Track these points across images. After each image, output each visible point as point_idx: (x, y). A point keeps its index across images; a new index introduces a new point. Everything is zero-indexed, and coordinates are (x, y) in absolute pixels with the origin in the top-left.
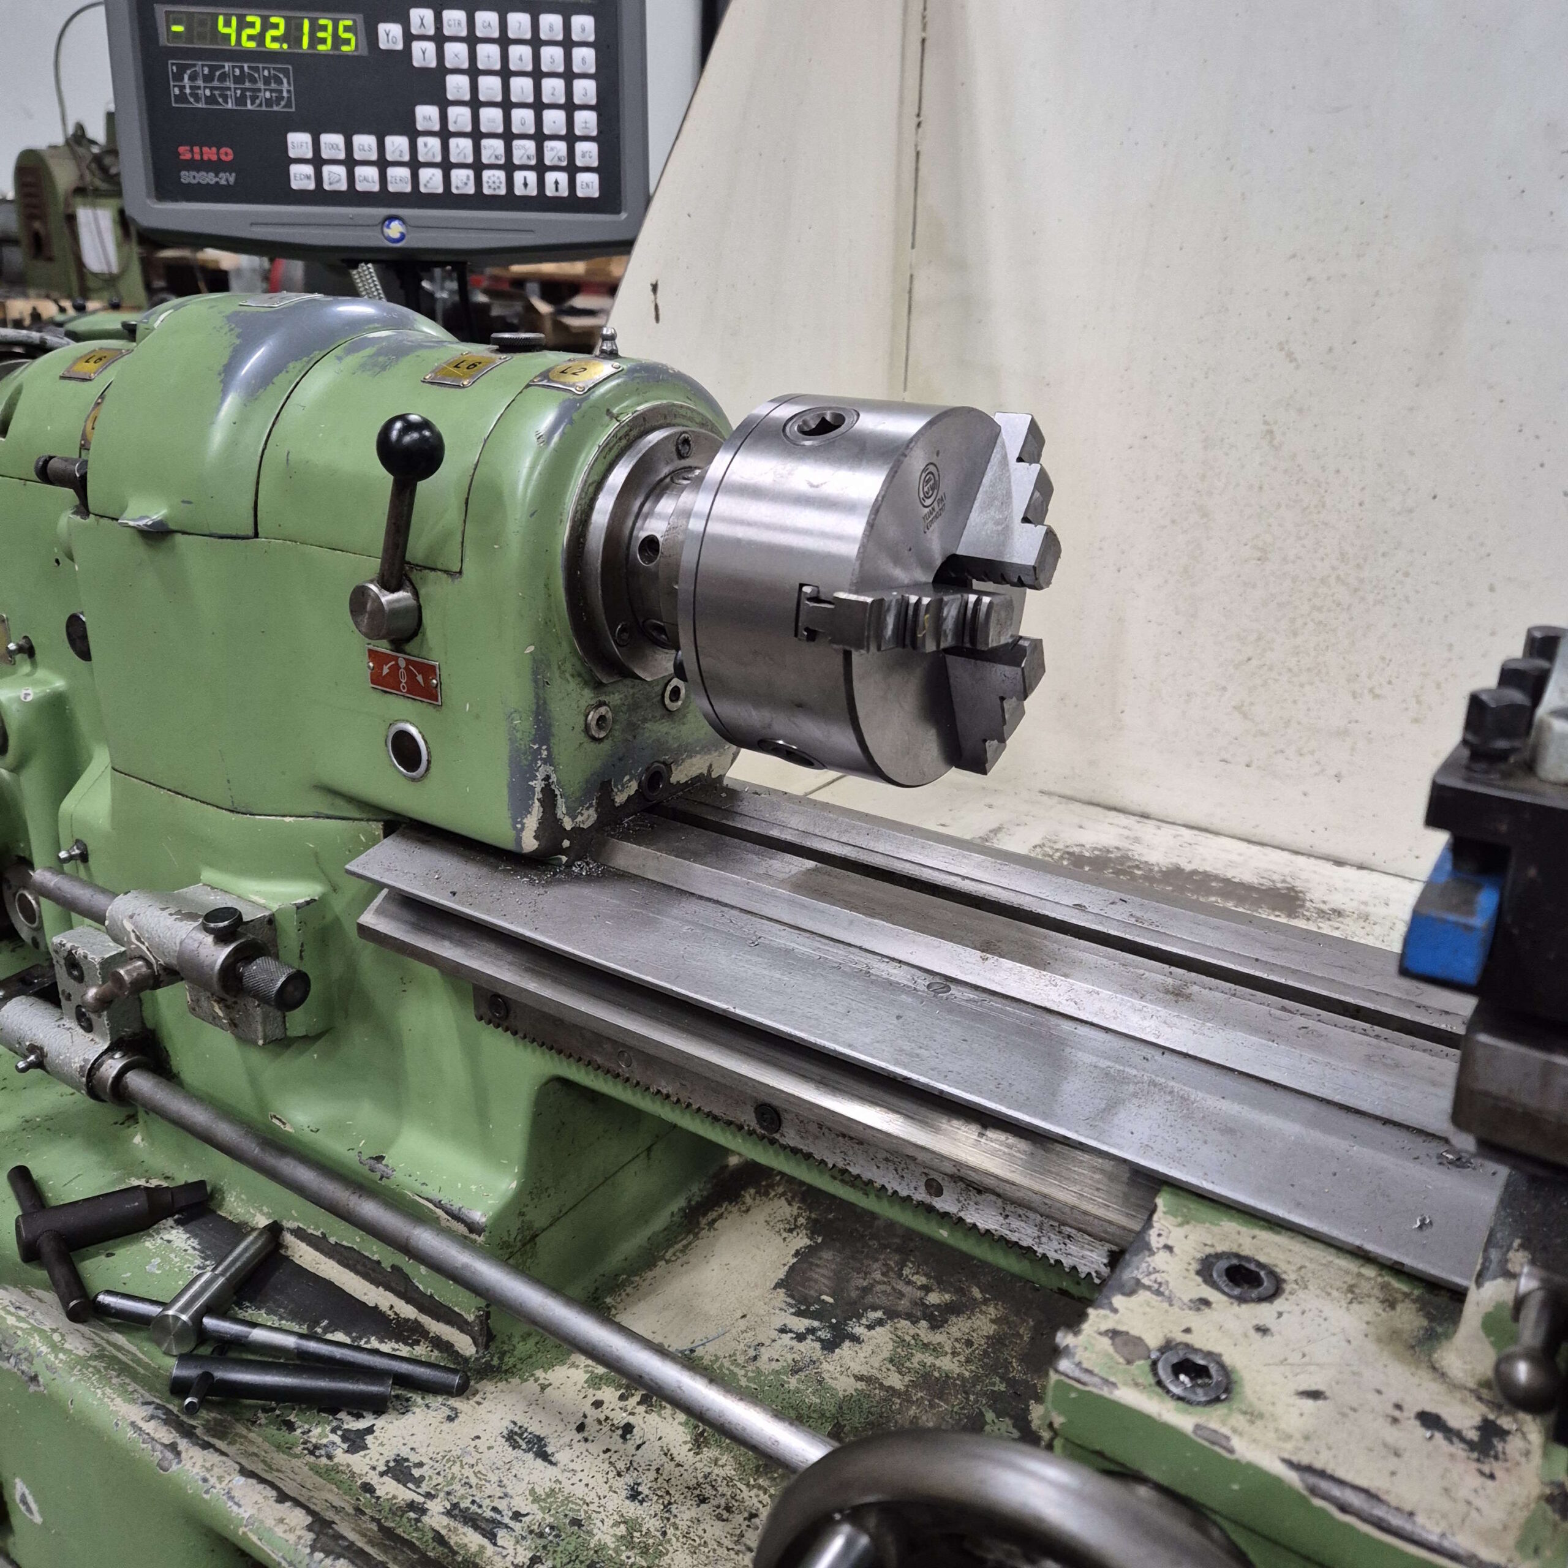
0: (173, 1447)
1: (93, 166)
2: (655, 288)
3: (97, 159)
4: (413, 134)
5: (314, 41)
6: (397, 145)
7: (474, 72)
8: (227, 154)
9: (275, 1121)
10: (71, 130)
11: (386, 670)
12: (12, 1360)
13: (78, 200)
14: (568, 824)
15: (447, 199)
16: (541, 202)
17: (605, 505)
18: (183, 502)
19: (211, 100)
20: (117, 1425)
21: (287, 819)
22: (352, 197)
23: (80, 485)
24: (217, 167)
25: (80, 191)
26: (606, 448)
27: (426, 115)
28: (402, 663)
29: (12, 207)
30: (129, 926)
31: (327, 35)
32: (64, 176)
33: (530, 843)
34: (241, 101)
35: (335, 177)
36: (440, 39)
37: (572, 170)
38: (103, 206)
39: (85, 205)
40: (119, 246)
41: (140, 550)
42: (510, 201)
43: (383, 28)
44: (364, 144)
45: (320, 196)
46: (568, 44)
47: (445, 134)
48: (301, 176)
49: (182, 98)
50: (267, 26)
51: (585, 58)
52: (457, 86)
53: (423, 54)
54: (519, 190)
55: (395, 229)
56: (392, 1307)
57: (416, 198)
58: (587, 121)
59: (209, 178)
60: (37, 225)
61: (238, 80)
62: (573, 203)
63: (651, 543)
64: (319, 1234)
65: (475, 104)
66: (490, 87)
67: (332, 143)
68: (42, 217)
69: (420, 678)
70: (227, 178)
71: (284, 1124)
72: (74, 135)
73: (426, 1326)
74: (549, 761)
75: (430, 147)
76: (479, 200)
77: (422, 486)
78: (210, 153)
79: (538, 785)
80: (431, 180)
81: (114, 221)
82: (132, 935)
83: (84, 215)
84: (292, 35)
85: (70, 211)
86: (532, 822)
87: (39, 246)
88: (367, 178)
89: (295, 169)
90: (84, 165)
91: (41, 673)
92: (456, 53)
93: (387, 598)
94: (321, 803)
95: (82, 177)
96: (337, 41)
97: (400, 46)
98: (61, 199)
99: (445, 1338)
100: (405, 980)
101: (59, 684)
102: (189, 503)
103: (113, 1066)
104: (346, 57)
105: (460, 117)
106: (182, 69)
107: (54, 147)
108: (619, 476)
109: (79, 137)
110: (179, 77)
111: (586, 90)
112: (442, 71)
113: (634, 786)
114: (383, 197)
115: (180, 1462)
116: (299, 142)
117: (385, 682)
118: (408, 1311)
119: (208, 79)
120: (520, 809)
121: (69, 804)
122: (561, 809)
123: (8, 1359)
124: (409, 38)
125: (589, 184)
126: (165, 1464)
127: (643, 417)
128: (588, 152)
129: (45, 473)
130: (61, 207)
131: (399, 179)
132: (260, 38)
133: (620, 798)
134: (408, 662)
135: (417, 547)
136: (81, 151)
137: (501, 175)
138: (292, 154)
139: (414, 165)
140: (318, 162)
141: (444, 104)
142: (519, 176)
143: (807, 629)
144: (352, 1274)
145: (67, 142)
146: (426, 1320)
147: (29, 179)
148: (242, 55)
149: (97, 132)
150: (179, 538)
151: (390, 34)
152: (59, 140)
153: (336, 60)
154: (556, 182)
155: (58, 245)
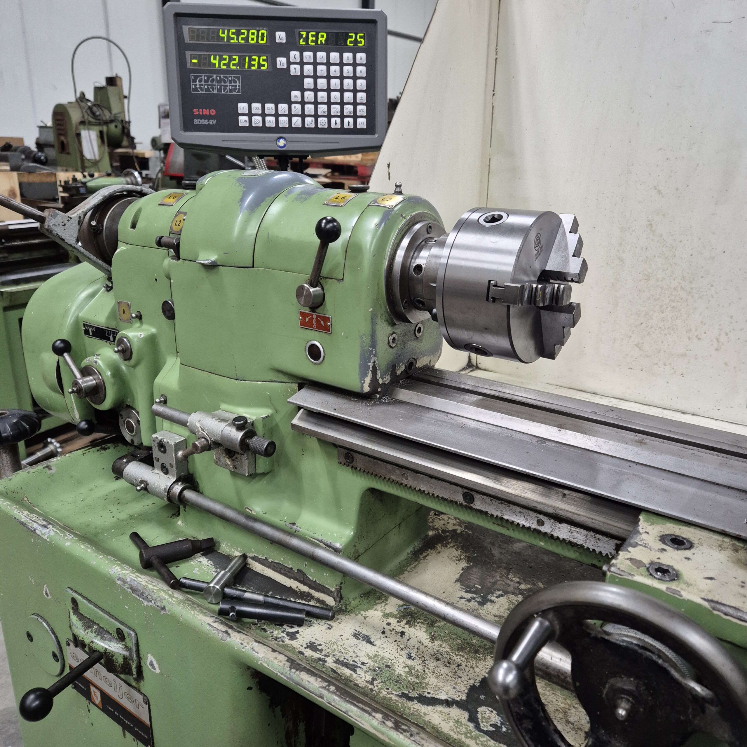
0: (226, 632)
1: (89, 111)
2: (389, 165)
3: (90, 108)
4: (290, 103)
5: (250, 65)
6: (283, 108)
7: (315, 77)
8: (213, 112)
9: (247, 510)
10: (78, 95)
11: (307, 320)
12: (153, 602)
13: (82, 127)
14: (381, 382)
15: (303, 130)
16: (342, 131)
17: (400, 254)
18: (224, 253)
19: (207, 90)
20: (202, 624)
21: (259, 383)
22: (264, 129)
23: (176, 248)
24: (209, 117)
25: (83, 123)
27: (295, 95)
28: (315, 317)
29: (51, 130)
30: (198, 425)
31: (256, 63)
32: (75, 116)
33: (366, 389)
34: (219, 90)
35: (257, 121)
36: (302, 64)
37: (355, 117)
38: (93, 130)
39: (84, 129)
40: (99, 147)
41: (203, 273)
42: (329, 130)
43: (279, 59)
44: (270, 107)
45: (251, 129)
46: (355, 65)
47: (303, 103)
48: (243, 121)
49: (196, 89)
50: (231, 59)
51: (361, 71)
52: (308, 83)
53: (295, 70)
54: (333, 126)
55: (282, 143)
56: (297, 587)
57: (290, 129)
58: (362, 97)
59: (205, 122)
60: (63, 138)
61: (219, 82)
62: (355, 131)
63: (419, 268)
64: (264, 558)
65: (316, 90)
66: (322, 83)
67: (256, 107)
68: (65, 135)
69: (322, 323)
70: (213, 122)
71: (251, 511)
72: (80, 98)
73: (313, 594)
74: (375, 355)
75: (296, 108)
76: (317, 130)
77: (331, 245)
78: (206, 112)
79: (371, 365)
80: (297, 122)
81: (97, 136)
82: (200, 429)
83: (84, 133)
84: (241, 63)
85: (78, 132)
86: (368, 380)
87: (63, 148)
88: (270, 121)
89: (241, 118)
90: (84, 111)
91: (144, 326)
92: (308, 69)
93: (312, 290)
94: (272, 376)
95: (83, 117)
96: (260, 65)
97: (285, 67)
98: (74, 126)
99: (321, 599)
100: (304, 449)
101: (153, 330)
102: (227, 254)
103: (178, 488)
104: (263, 71)
105: (309, 96)
106: (196, 78)
107: (71, 103)
108: (405, 242)
109: (82, 98)
110: (194, 81)
111: (361, 84)
112: (302, 76)
113: (403, 367)
114: (277, 129)
115: (230, 637)
116: (243, 107)
117: (306, 324)
118: (304, 588)
119: (206, 81)
120: (363, 375)
121: (158, 380)
122: (379, 375)
123: (151, 601)
124: (289, 63)
125: (362, 123)
126: (224, 638)
127: (413, 217)
128: (362, 110)
129: (160, 243)
130: (74, 129)
131: (283, 121)
132: (228, 65)
133: (399, 372)
134: (317, 316)
135: (325, 271)
136: (83, 104)
137: (326, 119)
138: (240, 112)
139: (290, 116)
140: (250, 115)
141: (303, 90)
142: (333, 120)
143: (492, 298)
144: (279, 574)
145: (77, 101)
146: (312, 592)
147: (60, 118)
148: (220, 71)
149: (90, 96)
150: (221, 267)
151: (281, 62)
152: (73, 100)
153: (259, 72)
154: (349, 122)
155: (72, 147)
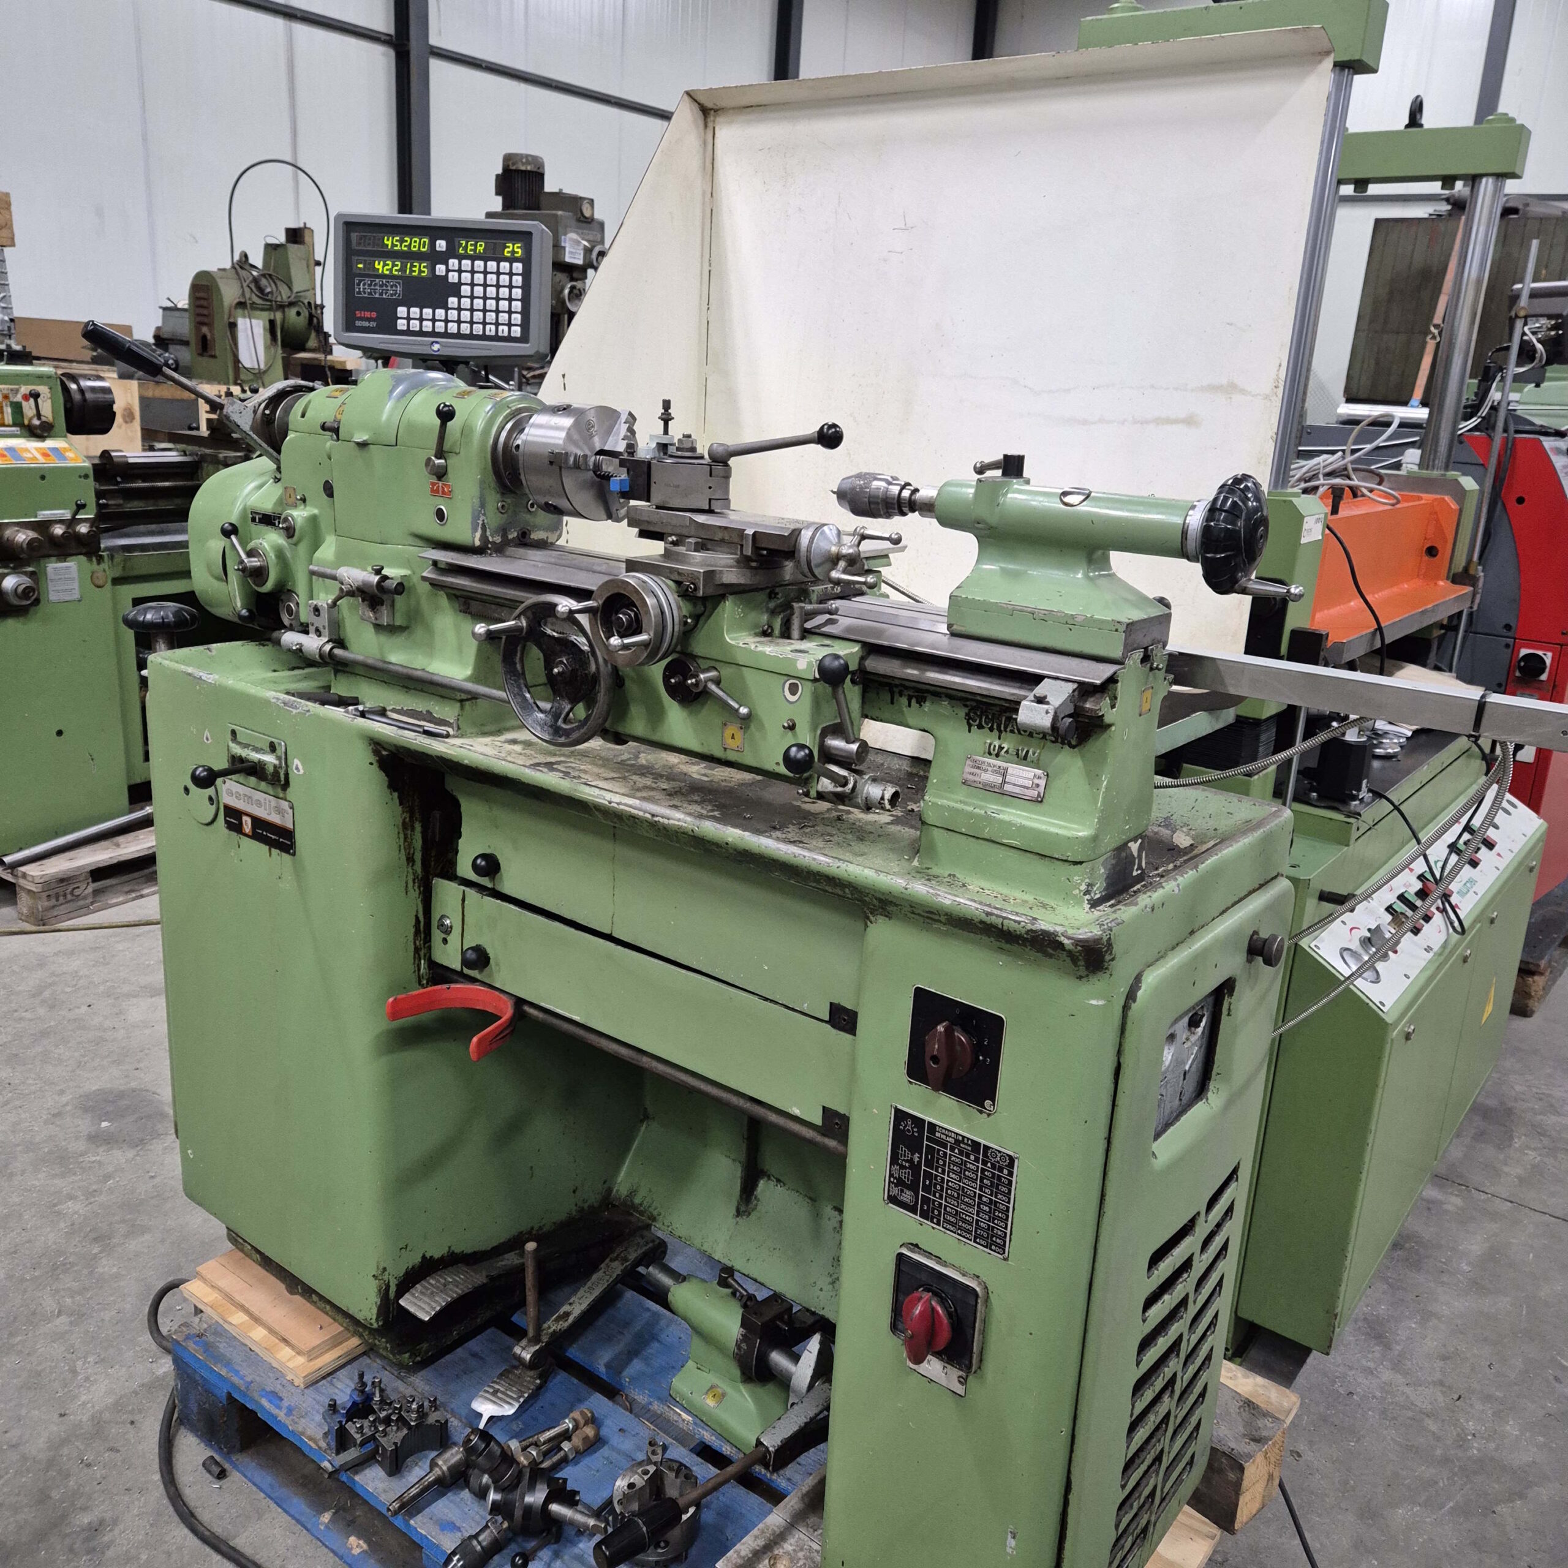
2: (563, 375)
3: (255, 280)
4: (447, 309)
5: (411, 271)
6: (440, 313)
7: (472, 285)
8: (374, 315)
10: (236, 259)
11: (435, 488)
13: (240, 311)
14: (490, 539)
15: (458, 335)
16: (497, 338)
17: (504, 434)
18: (374, 434)
19: (370, 293)
21: (400, 546)
22: (421, 333)
23: (337, 431)
24: (369, 320)
25: (241, 305)
26: (505, 417)
27: (453, 301)
28: (441, 485)
29: (185, 314)
30: (345, 576)
31: (416, 269)
32: (230, 293)
33: (477, 543)
34: (381, 294)
35: (415, 325)
36: (460, 271)
37: (510, 325)
38: (256, 317)
39: (243, 315)
40: (266, 349)
41: (357, 452)
42: (484, 337)
43: (438, 266)
44: (428, 312)
45: (409, 332)
46: (511, 274)
47: (459, 309)
48: (401, 324)
49: (359, 293)
50: (394, 265)
51: (518, 280)
52: (465, 290)
53: (453, 277)
54: (488, 333)
55: (438, 346)
57: (447, 335)
58: (517, 306)
59: (366, 324)
60: (205, 329)
61: (381, 286)
62: (510, 338)
63: (518, 446)
65: (472, 297)
66: (478, 291)
67: (415, 311)
68: (210, 324)
69: (446, 489)
70: (373, 324)
72: (239, 262)
74: (484, 515)
75: (453, 314)
76: (472, 336)
77: (449, 425)
78: (368, 314)
79: (480, 522)
80: (453, 327)
81: (264, 327)
82: (347, 578)
83: (242, 322)
84: (403, 269)
85: (232, 320)
86: (478, 535)
87: (205, 345)
88: (428, 326)
89: (399, 321)
90: (245, 284)
91: (308, 507)
92: (466, 277)
93: (437, 462)
94: (411, 540)
95: (243, 295)
96: (420, 271)
97: (444, 274)
98: (226, 310)
100: (437, 608)
101: (315, 511)
102: (376, 434)
103: (328, 648)
104: (423, 278)
105: (466, 303)
106: (360, 281)
107: (224, 270)
108: (509, 426)
109: (242, 262)
110: (359, 285)
111: (517, 293)
112: (460, 284)
113: (515, 534)
114: (434, 333)
116: (402, 311)
117: (434, 492)
119: (370, 285)
120: (475, 530)
121: (317, 554)
122: (488, 533)
124: (448, 271)
125: (516, 331)
128: (516, 318)
129: (323, 428)
130: (226, 317)
131: (440, 326)
132: (391, 270)
133: (510, 537)
134: (443, 484)
135: (446, 447)
136: (243, 272)
137: (481, 326)
138: (399, 315)
139: (446, 321)
140: (408, 319)
141: (460, 297)
142: (488, 327)
145: (234, 266)
147: (200, 295)
148: (383, 276)
149: (257, 259)
150: (371, 446)
151: (440, 269)
152: (228, 265)
153: (419, 279)
154: (503, 330)
155: (221, 344)
